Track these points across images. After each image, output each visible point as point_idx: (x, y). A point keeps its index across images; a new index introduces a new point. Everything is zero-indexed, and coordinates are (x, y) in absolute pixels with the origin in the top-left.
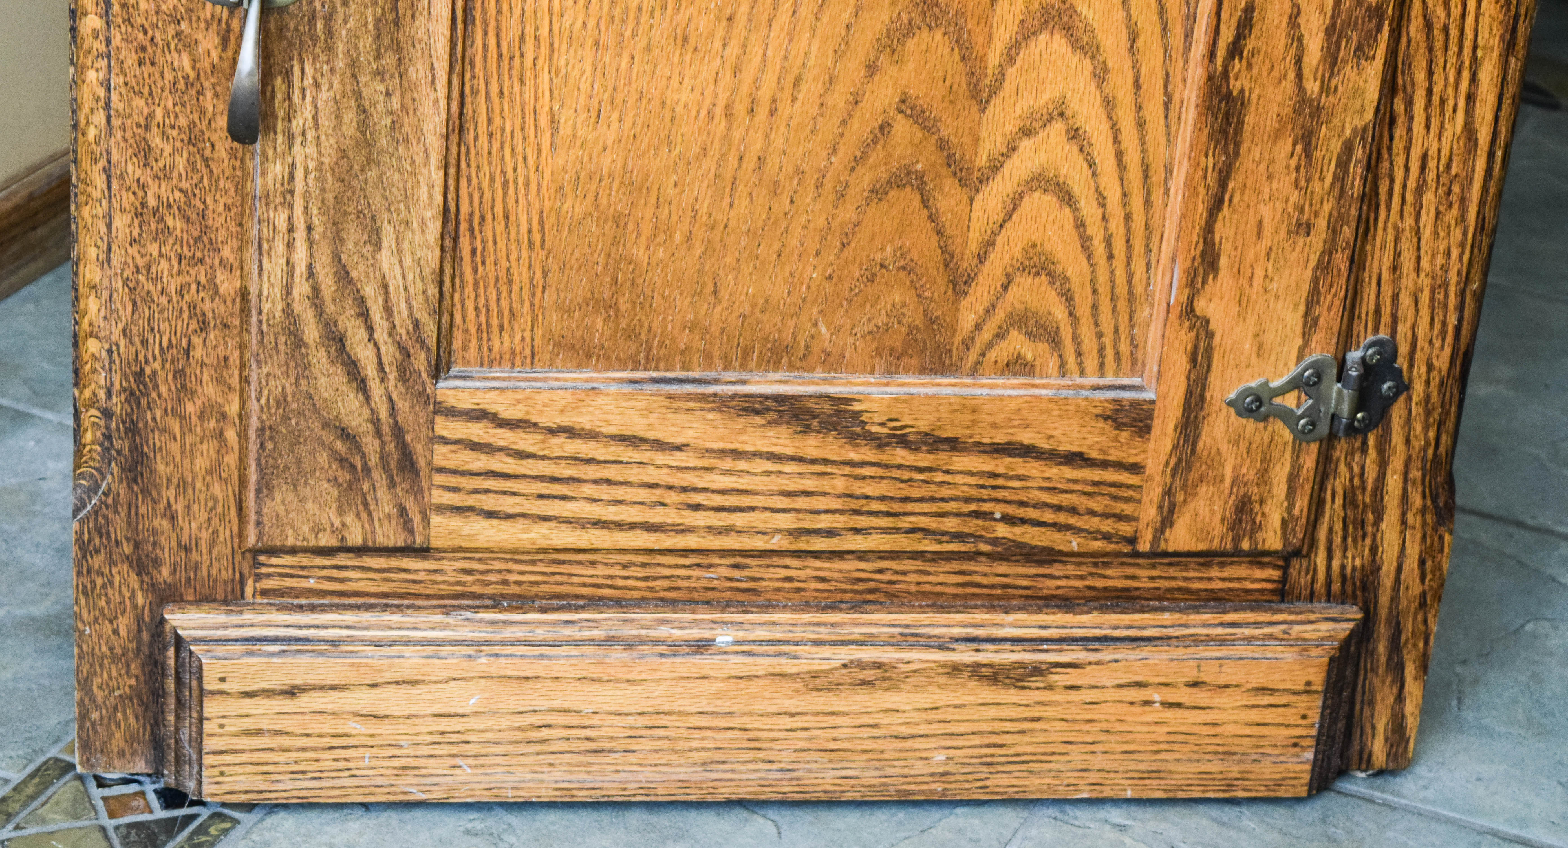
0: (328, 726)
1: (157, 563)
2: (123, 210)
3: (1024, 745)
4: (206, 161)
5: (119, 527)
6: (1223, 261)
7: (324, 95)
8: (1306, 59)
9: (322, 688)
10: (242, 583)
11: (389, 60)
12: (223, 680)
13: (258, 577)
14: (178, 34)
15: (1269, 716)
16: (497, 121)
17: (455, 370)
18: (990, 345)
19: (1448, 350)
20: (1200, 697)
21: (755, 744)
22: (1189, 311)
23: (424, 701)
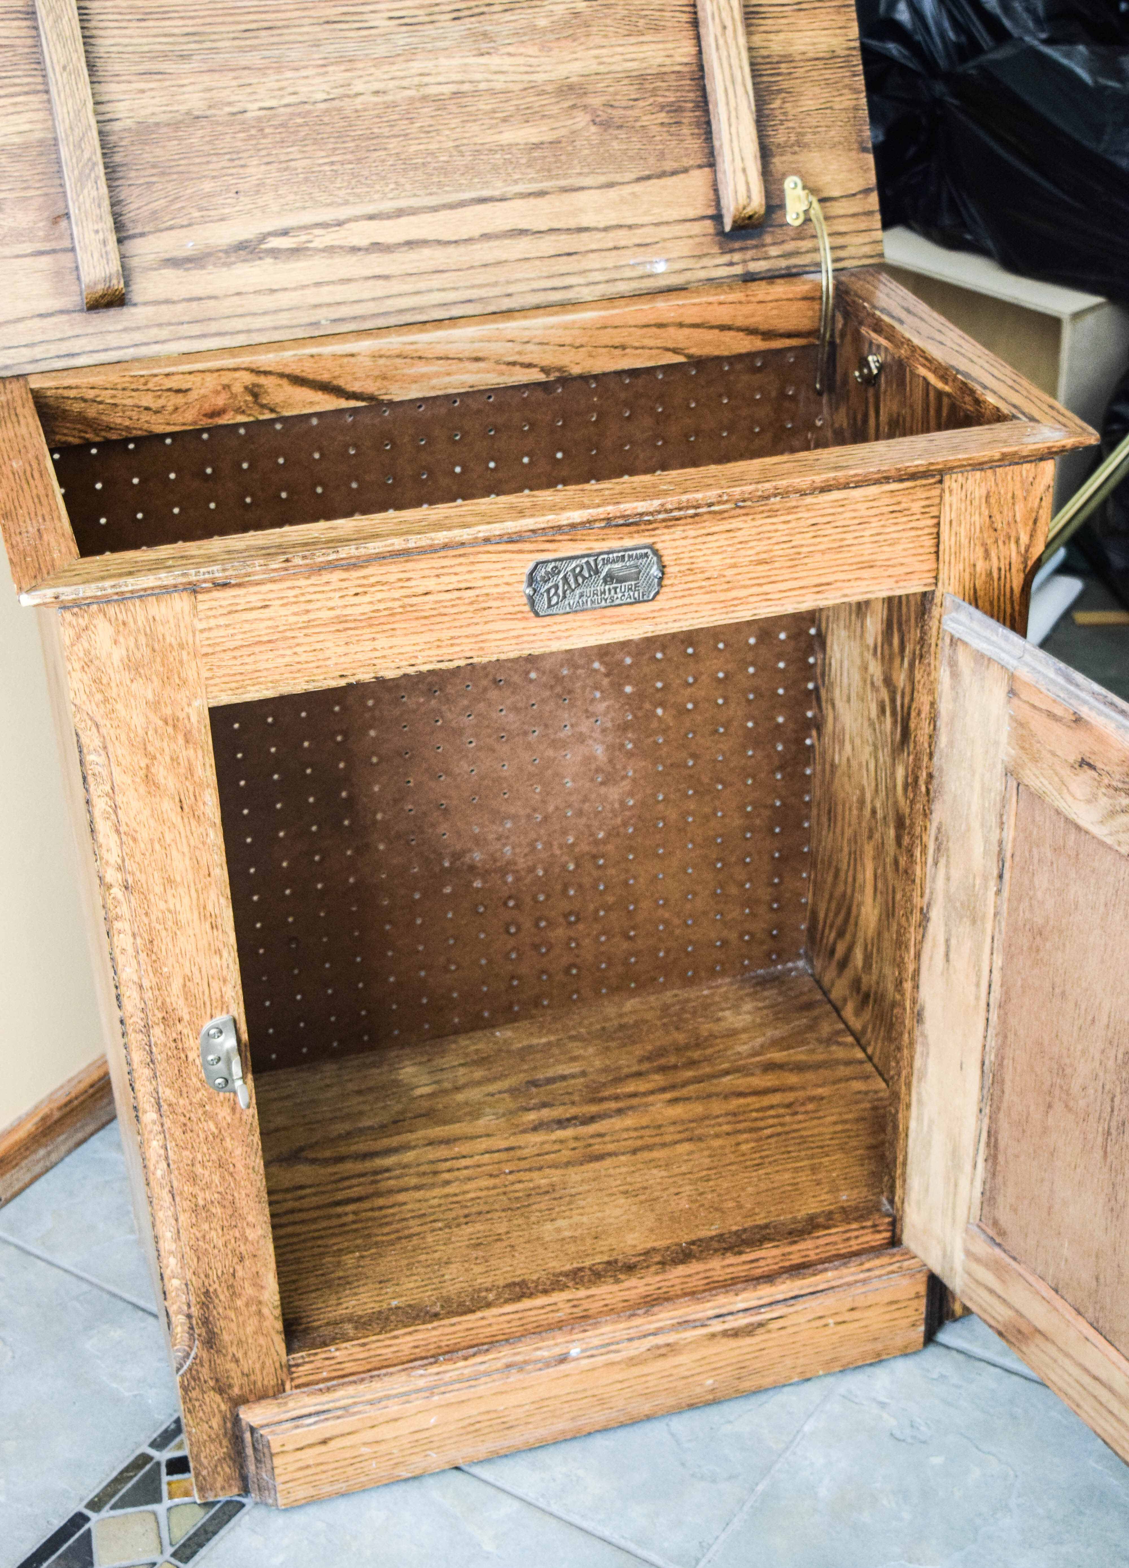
0: (348, 1454)
1: (230, 1386)
2: (184, 1211)
3: (757, 1364)
4: (231, 1174)
5: (205, 1373)
9: (342, 1435)
10: (283, 1384)
12: (282, 1445)
13: (292, 1380)
14: (205, 1113)
15: (897, 1315)
20: (856, 1315)
21: (601, 1401)
23: (403, 1428)
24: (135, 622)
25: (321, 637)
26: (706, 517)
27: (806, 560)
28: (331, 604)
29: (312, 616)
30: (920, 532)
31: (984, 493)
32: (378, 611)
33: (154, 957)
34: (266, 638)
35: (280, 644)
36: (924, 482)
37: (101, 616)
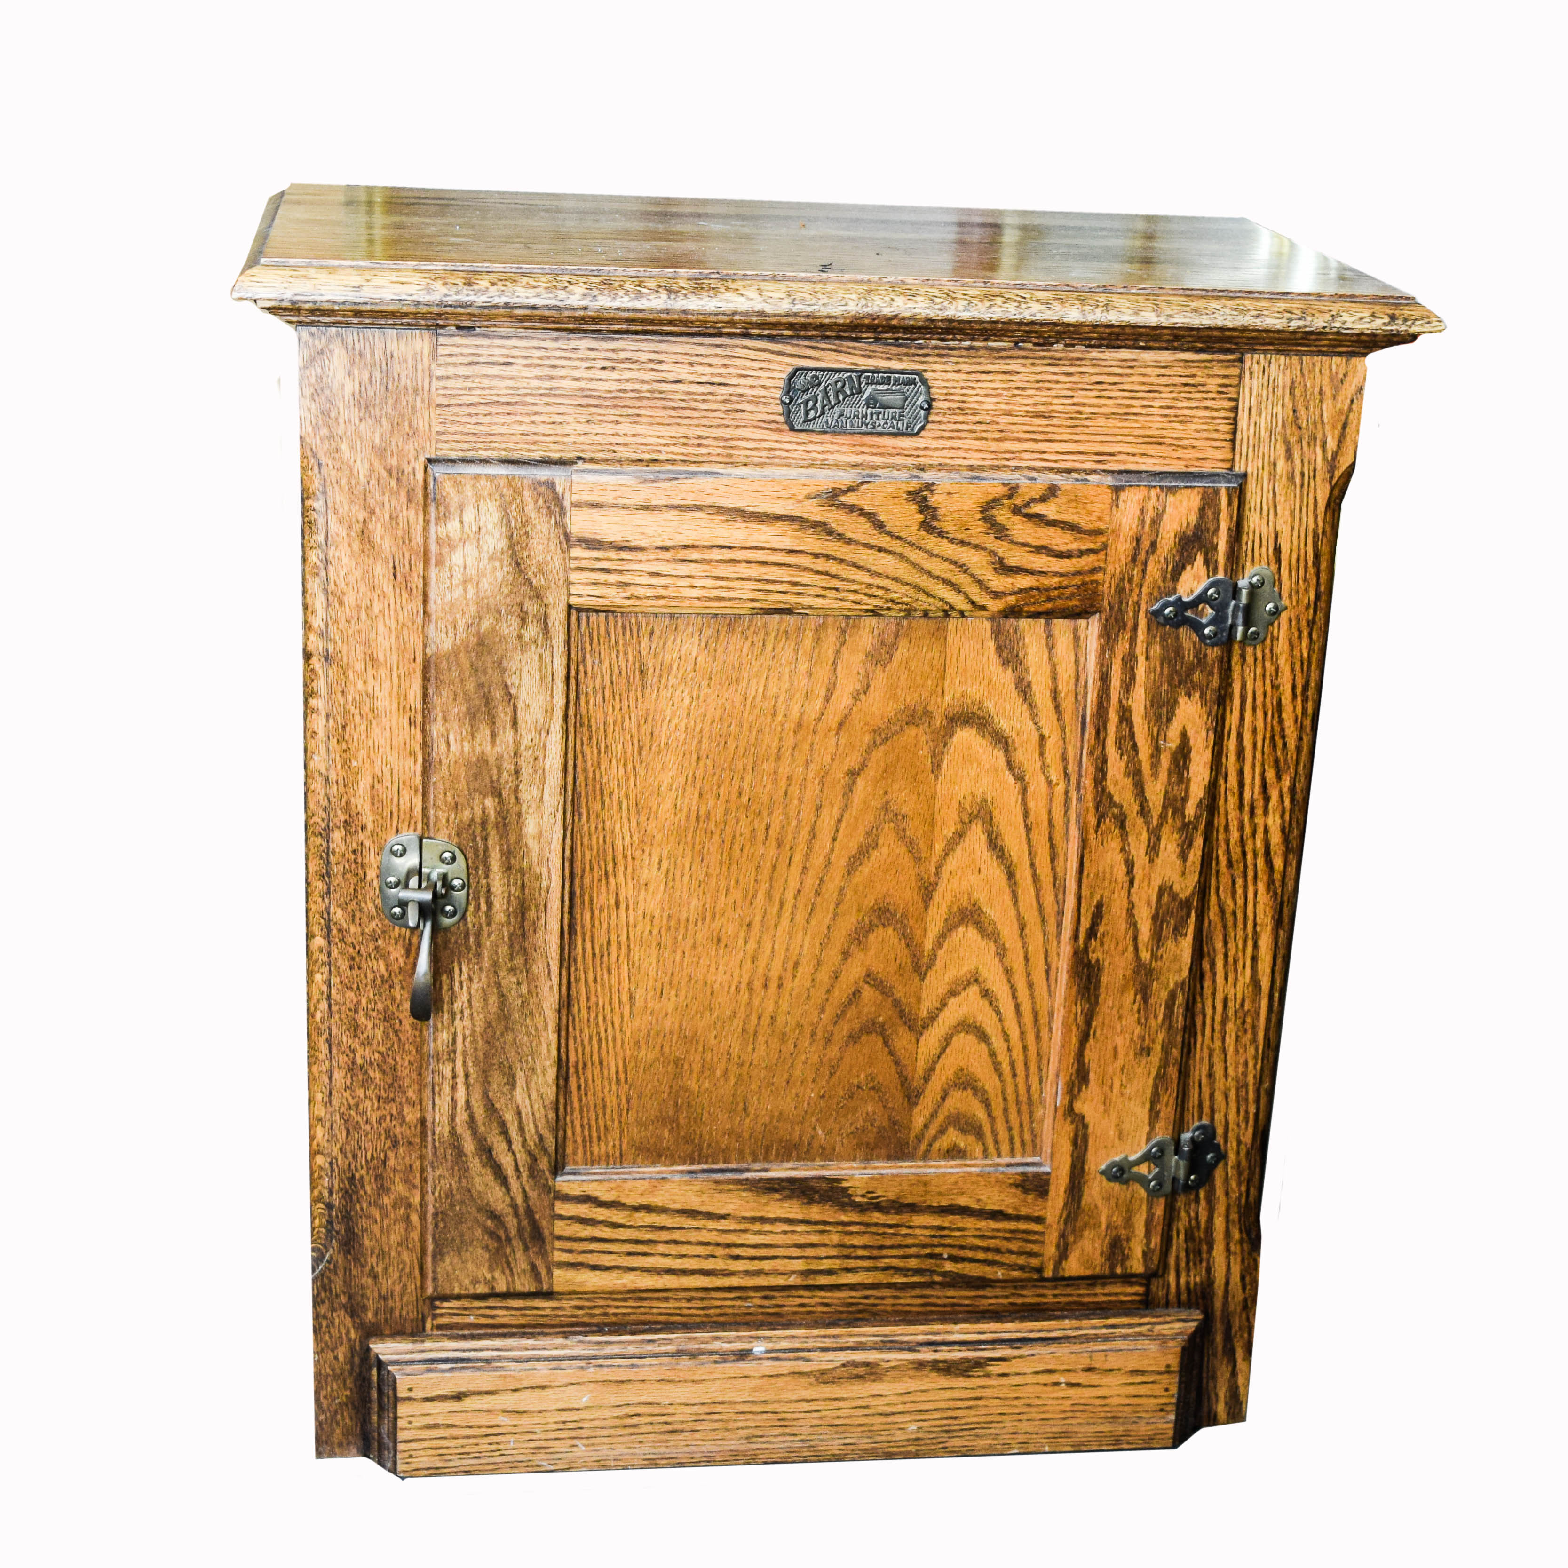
0: (485, 1420)
1: (364, 1308)
2: (340, 1067)
3: (971, 1417)
4: (396, 1032)
5: (338, 1285)
6: (1092, 1076)
7: (475, 986)
8: (1140, 938)
9: (479, 1393)
10: (424, 1320)
11: (519, 961)
12: (411, 1390)
13: (435, 1316)
14: (377, 948)
15: (1143, 1390)
16: (593, 999)
17: (568, 1168)
18: (935, 1139)
19: (1250, 1130)
20: (1093, 1378)
21: (783, 1422)
22: (1070, 1110)
23: (551, 1399)
24: (373, 354)
25: (562, 409)
26: (981, 352)
27: (1087, 422)
28: (576, 374)
29: (554, 384)
30: (1216, 414)
31: (1288, 384)
32: (625, 391)
33: (344, 746)
34: (504, 399)
35: (519, 408)
36: (1222, 357)
37: (338, 341)
